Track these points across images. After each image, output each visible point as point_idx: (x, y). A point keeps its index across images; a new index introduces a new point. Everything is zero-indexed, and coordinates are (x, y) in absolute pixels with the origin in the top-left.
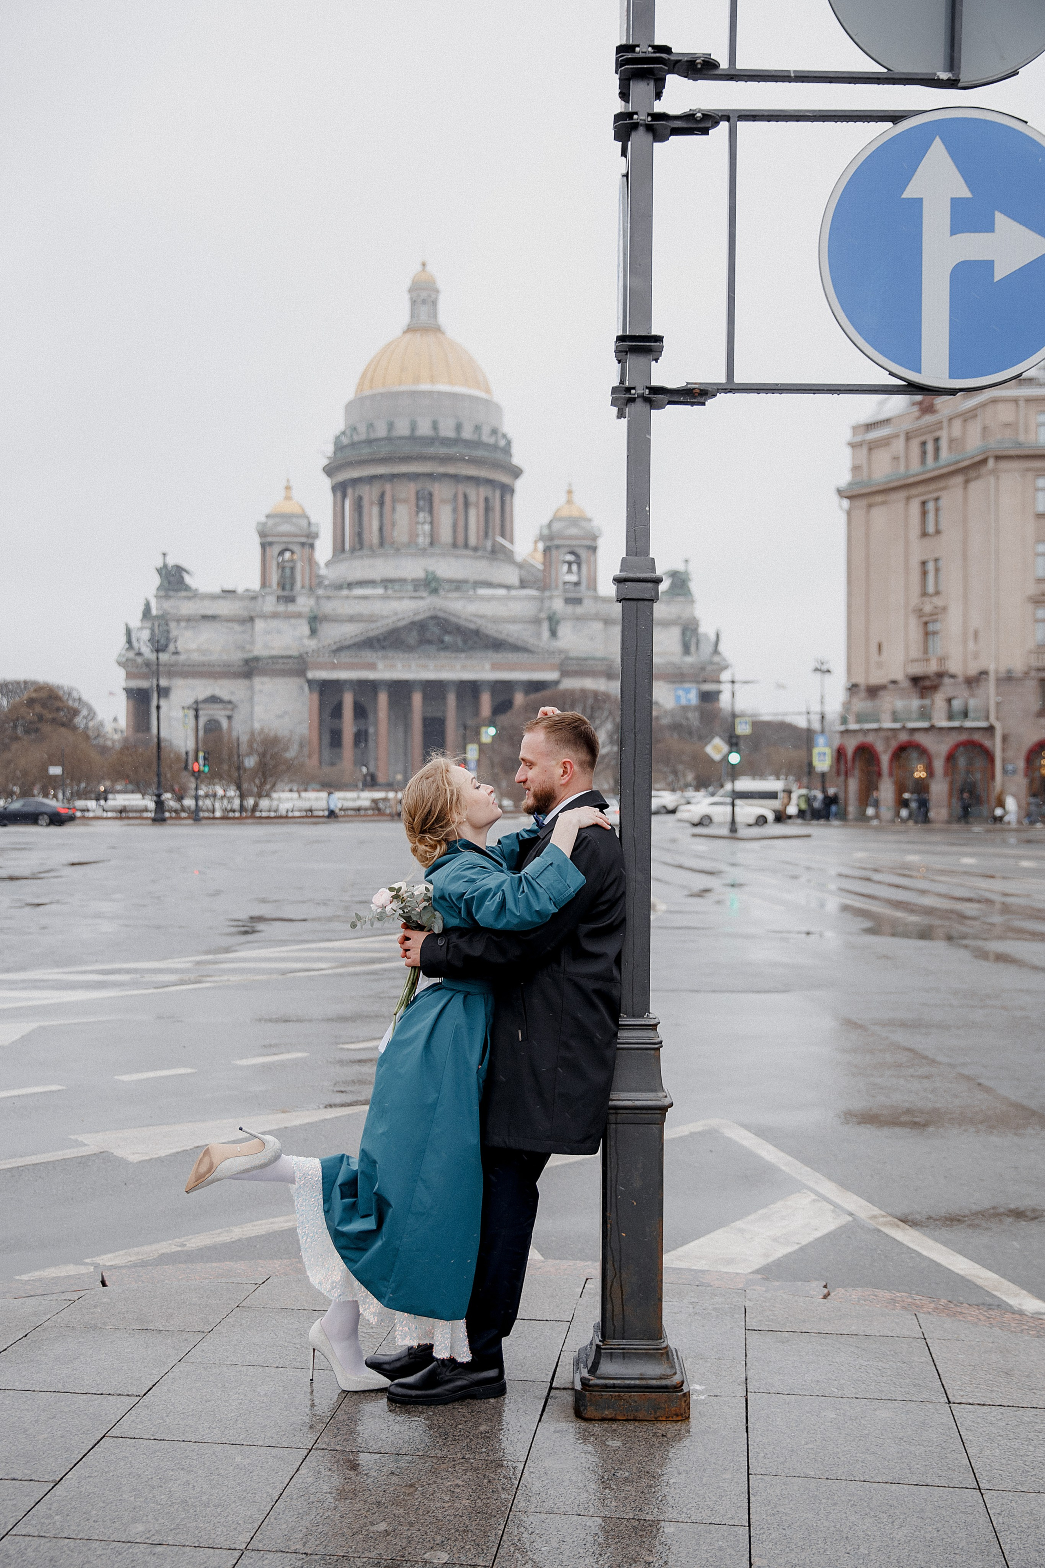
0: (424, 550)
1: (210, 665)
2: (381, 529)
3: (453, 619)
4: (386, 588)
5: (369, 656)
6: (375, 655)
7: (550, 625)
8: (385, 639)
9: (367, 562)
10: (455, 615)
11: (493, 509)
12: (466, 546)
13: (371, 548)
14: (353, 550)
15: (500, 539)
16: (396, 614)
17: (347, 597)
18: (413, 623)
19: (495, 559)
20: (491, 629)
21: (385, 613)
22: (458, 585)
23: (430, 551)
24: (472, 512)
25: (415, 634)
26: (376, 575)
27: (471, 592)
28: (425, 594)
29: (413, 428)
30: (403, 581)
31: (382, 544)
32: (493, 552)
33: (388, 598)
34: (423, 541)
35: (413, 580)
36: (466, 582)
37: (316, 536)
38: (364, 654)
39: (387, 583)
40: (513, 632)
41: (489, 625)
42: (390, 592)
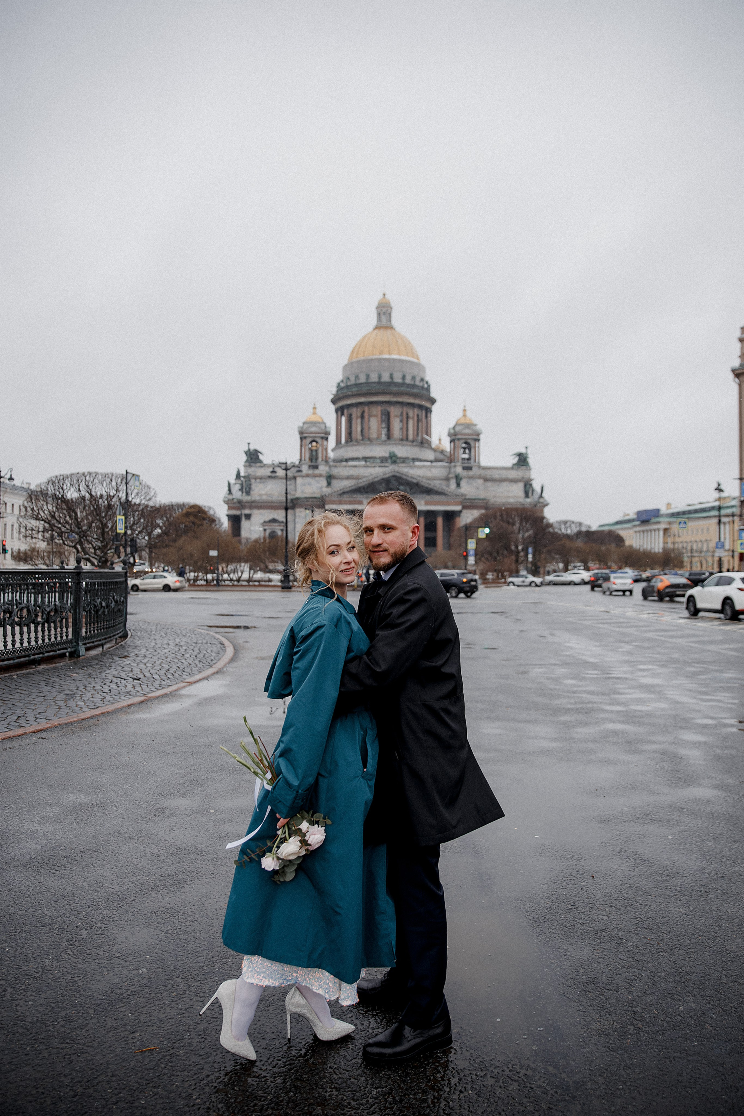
0: (385, 441)
1: (272, 502)
2: (362, 431)
3: (404, 477)
4: (366, 462)
5: (359, 497)
6: (362, 496)
7: (457, 481)
8: (367, 488)
9: (355, 448)
10: (406, 475)
11: (421, 420)
12: (407, 439)
13: (357, 440)
14: (347, 442)
15: (425, 436)
16: (371, 475)
17: (346, 466)
18: (383, 479)
19: (423, 447)
20: (425, 483)
21: (366, 474)
22: (404, 460)
23: (388, 442)
24: (411, 422)
25: (384, 485)
26: (360, 455)
27: (412, 464)
28: (387, 464)
29: (380, 377)
30: (374, 458)
31: (363, 440)
32: (422, 443)
33: (368, 466)
34: (384, 437)
35: (380, 458)
36: (408, 458)
37: (328, 433)
38: (355, 496)
39: (365, 459)
40: (437, 485)
41: (424, 480)
42: (368, 464)
